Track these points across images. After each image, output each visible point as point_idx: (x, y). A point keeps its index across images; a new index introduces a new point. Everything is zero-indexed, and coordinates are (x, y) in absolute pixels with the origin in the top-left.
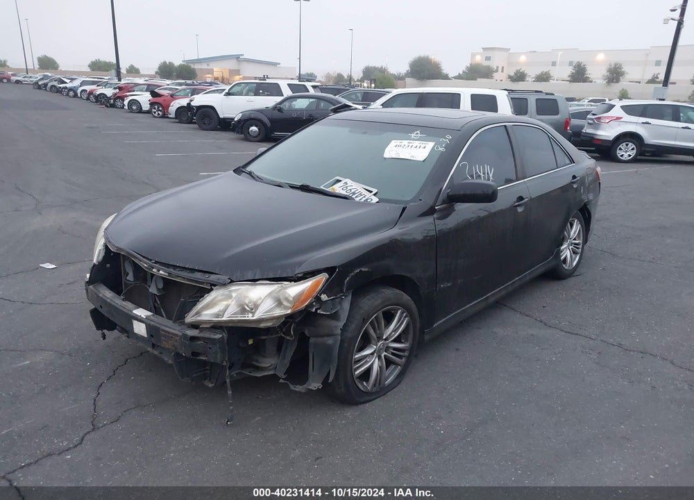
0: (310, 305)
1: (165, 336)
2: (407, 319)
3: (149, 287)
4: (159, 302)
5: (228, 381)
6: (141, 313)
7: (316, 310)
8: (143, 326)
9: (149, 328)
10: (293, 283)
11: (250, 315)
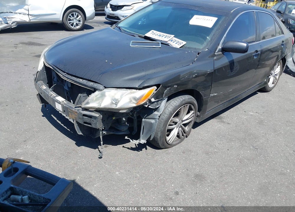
0: (146, 104)
1: (71, 112)
2: (193, 115)
3: (64, 86)
4: (69, 94)
5: (101, 137)
6: (60, 99)
7: (148, 106)
8: (60, 106)
9: (63, 107)
10: (138, 90)
11: (115, 105)
